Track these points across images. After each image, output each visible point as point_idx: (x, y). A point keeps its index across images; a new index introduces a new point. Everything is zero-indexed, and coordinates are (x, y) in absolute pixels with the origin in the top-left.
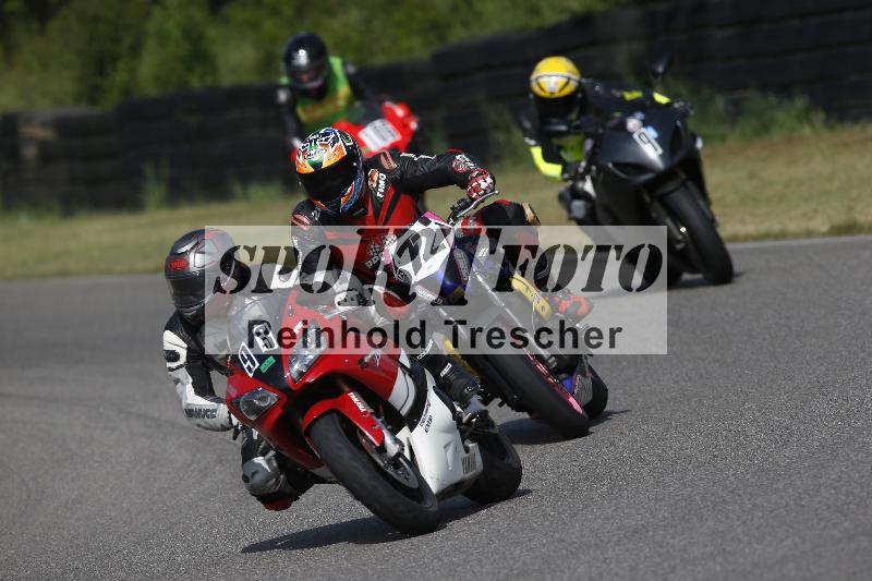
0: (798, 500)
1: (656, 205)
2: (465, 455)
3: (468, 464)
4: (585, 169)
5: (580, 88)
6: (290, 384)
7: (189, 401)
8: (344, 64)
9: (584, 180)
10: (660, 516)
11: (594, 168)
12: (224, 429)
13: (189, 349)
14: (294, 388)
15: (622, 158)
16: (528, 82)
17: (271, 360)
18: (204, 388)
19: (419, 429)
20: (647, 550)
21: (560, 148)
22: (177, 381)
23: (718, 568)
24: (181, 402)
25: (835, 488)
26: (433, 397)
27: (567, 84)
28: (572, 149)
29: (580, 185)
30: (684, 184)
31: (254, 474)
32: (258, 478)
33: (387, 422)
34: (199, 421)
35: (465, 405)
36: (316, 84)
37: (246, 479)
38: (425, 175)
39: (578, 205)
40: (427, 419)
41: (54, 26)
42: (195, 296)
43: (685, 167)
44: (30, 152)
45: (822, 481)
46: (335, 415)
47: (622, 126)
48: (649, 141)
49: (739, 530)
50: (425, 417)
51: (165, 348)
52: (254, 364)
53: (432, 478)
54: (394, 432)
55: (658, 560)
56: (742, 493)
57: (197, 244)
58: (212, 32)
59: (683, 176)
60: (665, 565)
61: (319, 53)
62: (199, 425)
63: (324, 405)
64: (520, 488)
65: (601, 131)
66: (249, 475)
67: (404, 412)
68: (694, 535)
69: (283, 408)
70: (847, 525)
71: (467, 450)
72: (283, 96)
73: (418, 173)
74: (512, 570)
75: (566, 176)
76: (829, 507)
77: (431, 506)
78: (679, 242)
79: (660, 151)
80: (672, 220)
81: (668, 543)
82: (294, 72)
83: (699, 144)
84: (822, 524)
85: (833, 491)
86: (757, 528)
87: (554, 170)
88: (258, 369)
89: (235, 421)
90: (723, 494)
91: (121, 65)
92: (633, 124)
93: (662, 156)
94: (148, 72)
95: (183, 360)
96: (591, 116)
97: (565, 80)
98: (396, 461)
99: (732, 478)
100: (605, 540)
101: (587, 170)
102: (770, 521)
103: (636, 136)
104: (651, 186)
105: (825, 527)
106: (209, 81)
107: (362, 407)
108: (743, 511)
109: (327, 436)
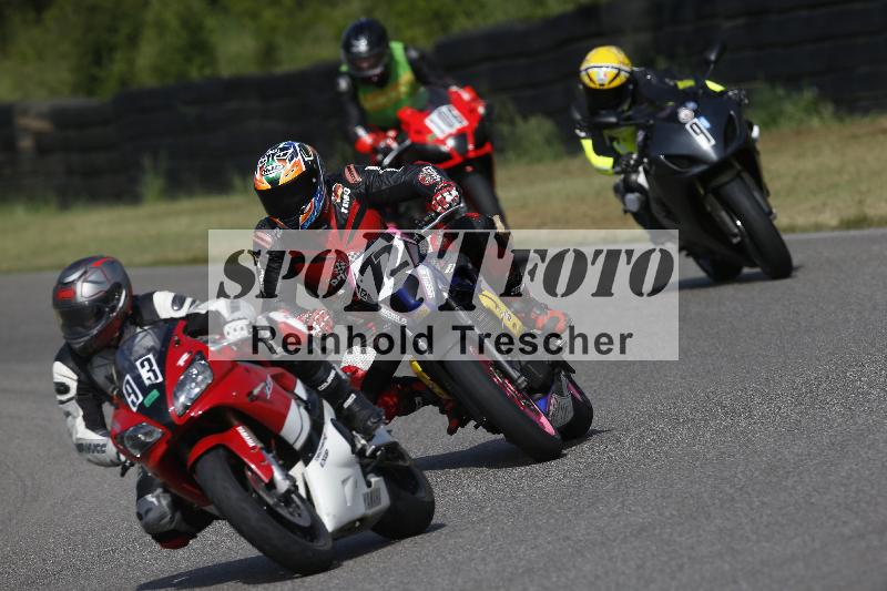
0: (807, 498)
1: (711, 198)
2: (368, 490)
3: (371, 499)
4: (636, 161)
5: (632, 78)
6: (174, 419)
7: (79, 436)
8: (406, 49)
9: (637, 172)
10: (667, 514)
11: (645, 160)
12: (114, 464)
13: (79, 381)
14: (177, 422)
15: (675, 150)
16: (578, 73)
17: (155, 394)
18: (95, 422)
19: (314, 464)
20: (654, 548)
21: (612, 139)
22: (68, 414)
23: (727, 567)
24: (71, 435)
25: (845, 485)
26: (330, 430)
27: (617, 75)
28: (625, 140)
29: (633, 177)
30: (738, 175)
31: (148, 511)
32: (152, 516)
33: (278, 457)
34: (90, 456)
35: (369, 437)
36: (378, 71)
37: (140, 516)
38: (391, 189)
39: (632, 197)
40: (323, 453)
41: (50, 16)
42: (84, 327)
43: (741, 158)
44: (26, 143)
45: (832, 478)
46: (221, 451)
47: (674, 116)
48: (702, 132)
49: (748, 528)
50: (321, 451)
51: (56, 380)
52: (138, 399)
53: (328, 515)
54: (286, 467)
55: (665, 558)
56: (749, 490)
57: (85, 272)
58: (211, 22)
59: (738, 167)
60: (673, 563)
61: (380, 40)
62: (89, 461)
63: (211, 440)
64: (433, 522)
65: (651, 122)
66: (142, 512)
67: (298, 446)
68: (701, 532)
69: (167, 443)
70: (857, 523)
71: (369, 484)
72: (343, 84)
73: (384, 187)
74: (516, 568)
75: (618, 169)
76: (839, 505)
77: (324, 545)
78: (735, 236)
79: (713, 142)
80: (727, 212)
81: (675, 541)
82: (354, 59)
83: (756, 132)
84: (832, 522)
85: (843, 489)
86: (766, 526)
87: (605, 163)
88: (142, 403)
89: (123, 458)
90: (732, 491)
91: (118, 55)
92: (685, 114)
93: (714, 147)
94: (146, 62)
95: (73, 392)
96: (643, 107)
97: (616, 71)
98: (287, 498)
99: (740, 475)
100: (612, 538)
101: (639, 162)
102: (780, 518)
103: (688, 127)
104: (705, 178)
105: (835, 526)
106: (208, 72)
107: (251, 442)
108: (752, 509)
109: (213, 473)
